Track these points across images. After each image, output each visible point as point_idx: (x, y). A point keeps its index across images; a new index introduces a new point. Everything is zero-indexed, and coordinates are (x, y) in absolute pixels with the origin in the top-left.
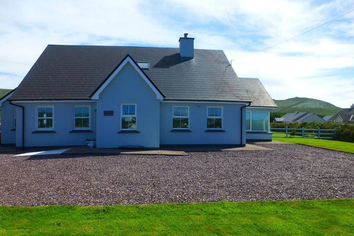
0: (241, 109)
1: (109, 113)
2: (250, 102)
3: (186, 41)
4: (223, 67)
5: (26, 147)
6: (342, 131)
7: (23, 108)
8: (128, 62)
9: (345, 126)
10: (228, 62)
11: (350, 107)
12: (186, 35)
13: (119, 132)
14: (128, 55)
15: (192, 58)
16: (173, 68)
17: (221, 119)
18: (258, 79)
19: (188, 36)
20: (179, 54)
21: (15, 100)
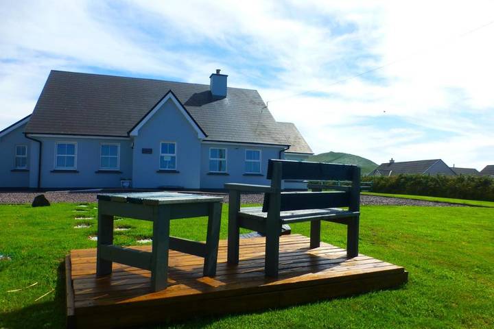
0: (280, 153)
1: (147, 151)
2: (289, 146)
3: (219, 78)
4: (259, 109)
5: (42, 189)
6: (378, 183)
7: (41, 143)
8: (170, 98)
9: (382, 178)
10: (263, 104)
11: (389, 162)
12: (218, 71)
13: (158, 172)
14: (170, 91)
15: (225, 97)
16: (205, 107)
17: (259, 163)
18: (293, 124)
19: (221, 73)
20: (209, 93)
21: (32, 133)
